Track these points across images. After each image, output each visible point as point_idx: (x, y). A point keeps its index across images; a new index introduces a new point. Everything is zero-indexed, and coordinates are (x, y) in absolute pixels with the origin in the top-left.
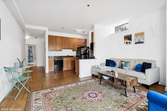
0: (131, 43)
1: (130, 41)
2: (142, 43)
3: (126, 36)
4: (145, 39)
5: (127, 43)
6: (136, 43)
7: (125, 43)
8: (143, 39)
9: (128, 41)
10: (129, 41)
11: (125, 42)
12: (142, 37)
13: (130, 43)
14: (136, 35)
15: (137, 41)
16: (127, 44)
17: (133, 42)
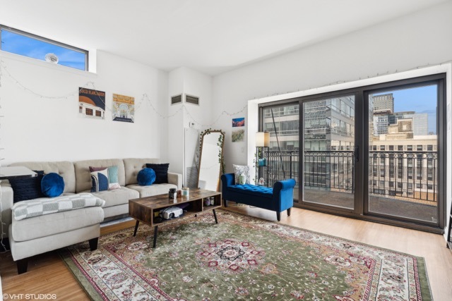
0: (102, 115)
1: (102, 110)
2: (130, 120)
3: (88, 90)
4: (135, 113)
5: (89, 112)
6: (116, 119)
7: (84, 110)
8: (132, 112)
9: (95, 109)
10: (98, 109)
11: (81, 108)
12: (131, 109)
13: (98, 114)
14: (118, 99)
15: (118, 115)
16: (92, 114)
17: (108, 113)
